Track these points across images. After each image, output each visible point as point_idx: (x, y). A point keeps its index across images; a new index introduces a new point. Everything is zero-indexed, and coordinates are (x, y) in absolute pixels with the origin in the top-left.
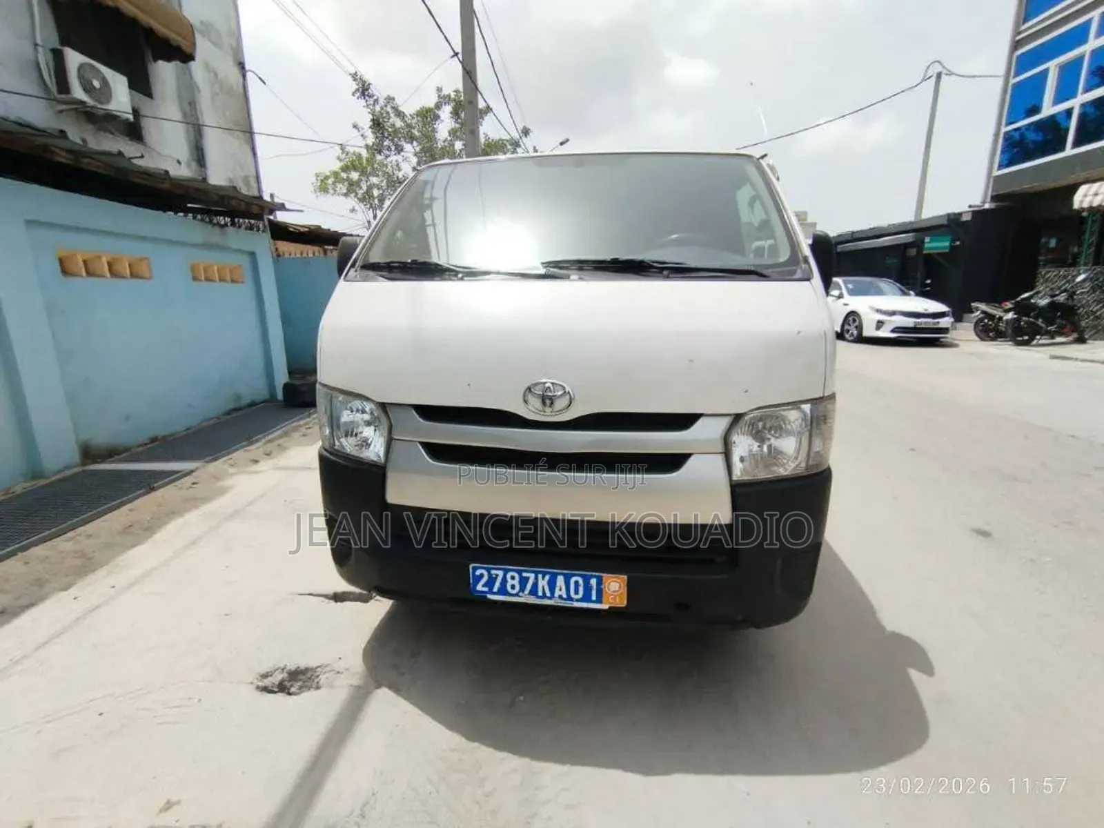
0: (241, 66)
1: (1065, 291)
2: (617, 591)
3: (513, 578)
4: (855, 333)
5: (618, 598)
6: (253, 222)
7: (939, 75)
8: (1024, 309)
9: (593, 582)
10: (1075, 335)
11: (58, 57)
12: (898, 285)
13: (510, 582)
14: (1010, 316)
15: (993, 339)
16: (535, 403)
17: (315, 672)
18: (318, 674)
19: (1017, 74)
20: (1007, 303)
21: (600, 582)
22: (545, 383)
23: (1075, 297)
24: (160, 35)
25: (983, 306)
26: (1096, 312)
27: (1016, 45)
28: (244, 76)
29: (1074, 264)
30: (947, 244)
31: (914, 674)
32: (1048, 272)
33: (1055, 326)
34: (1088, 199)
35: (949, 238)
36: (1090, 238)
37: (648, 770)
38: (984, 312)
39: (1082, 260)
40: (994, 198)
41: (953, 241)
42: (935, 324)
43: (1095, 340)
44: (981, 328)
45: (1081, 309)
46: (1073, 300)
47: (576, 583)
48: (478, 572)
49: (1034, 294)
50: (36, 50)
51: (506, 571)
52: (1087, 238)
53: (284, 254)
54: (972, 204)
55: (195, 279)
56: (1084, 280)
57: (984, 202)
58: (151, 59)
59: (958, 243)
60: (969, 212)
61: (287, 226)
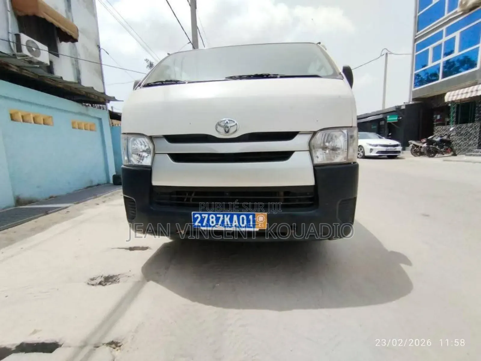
0: (99, 47)
1: (446, 135)
2: (262, 221)
3: (212, 218)
4: (362, 154)
5: (263, 224)
6: (101, 105)
7: (387, 54)
8: (430, 142)
9: (251, 217)
10: (452, 153)
11: (18, 37)
12: (378, 135)
13: (211, 220)
14: (425, 145)
15: (419, 156)
16: (222, 130)
17: (118, 277)
18: (119, 278)
19: (417, 51)
20: (423, 140)
21: (254, 216)
22: (225, 120)
23: (450, 137)
24: (63, 30)
25: (414, 142)
26: (459, 143)
27: (415, 40)
28: (100, 51)
29: (448, 124)
30: (396, 118)
31: (403, 266)
32: (438, 128)
33: (444, 149)
34: (451, 97)
35: (397, 116)
36: (453, 114)
37: (281, 308)
38: (414, 145)
39: (451, 123)
40: (414, 99)
41: (398, 117)
42: (394, 149)
43: (460, 154)
44: (413, 151)
45: (453, 142)
46: (449, 138)
47: (243, 218)
48: (196, 216)
49: (434, 137)
50: (8, 35)
51: (209, 215)
52: (452, 115)
53: (115, 125)
54: (405, 102)
55: (74, 128)
56: (453, 130)
57: (410, 101)
58: (59, 41)
59: (401, 118)
60: (404, 105)
61: (117, 114)
